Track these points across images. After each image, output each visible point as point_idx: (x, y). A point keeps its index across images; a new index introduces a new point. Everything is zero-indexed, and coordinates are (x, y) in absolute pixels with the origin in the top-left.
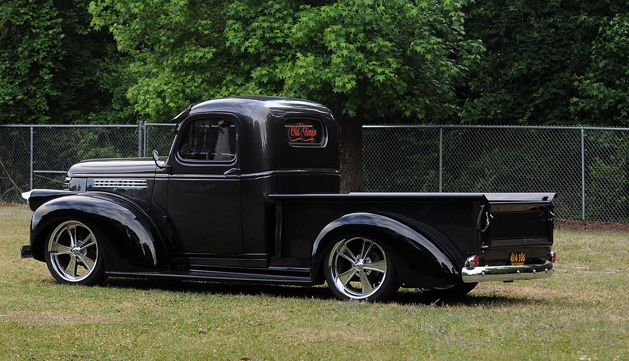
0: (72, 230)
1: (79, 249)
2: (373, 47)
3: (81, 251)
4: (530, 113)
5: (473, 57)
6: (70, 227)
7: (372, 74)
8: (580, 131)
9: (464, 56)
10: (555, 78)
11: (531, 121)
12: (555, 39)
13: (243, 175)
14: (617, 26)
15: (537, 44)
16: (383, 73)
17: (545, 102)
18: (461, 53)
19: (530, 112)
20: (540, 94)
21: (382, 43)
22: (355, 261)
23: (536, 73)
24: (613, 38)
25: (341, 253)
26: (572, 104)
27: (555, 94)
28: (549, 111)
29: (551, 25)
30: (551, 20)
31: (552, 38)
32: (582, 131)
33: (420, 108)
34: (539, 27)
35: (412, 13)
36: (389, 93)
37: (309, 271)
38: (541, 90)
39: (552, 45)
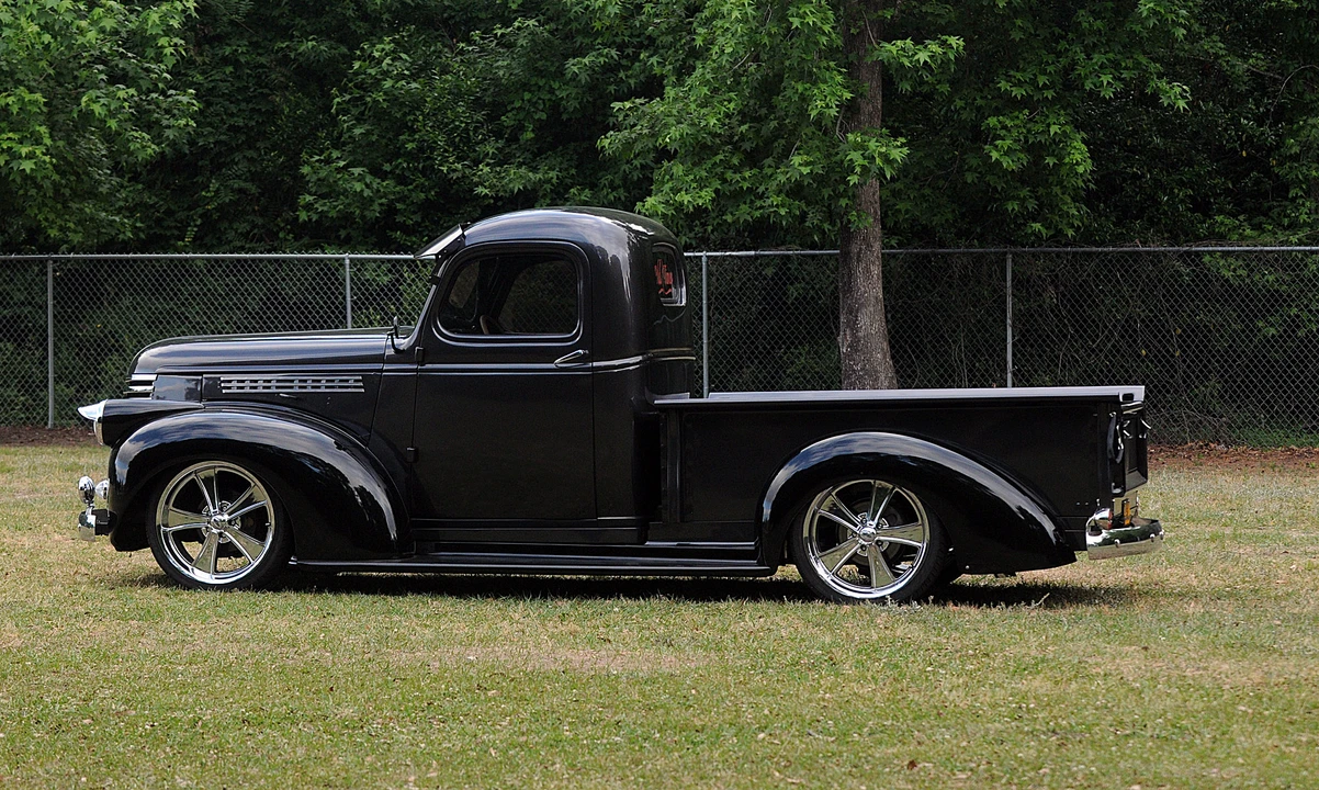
0: (207, 481)
1: (226, 517)
2: (10, 103)
3: (230, 522)
4: (195, 229)
5: (183, 122)
6: (202, 475)
7: (8, 158)
8: (340, 262)
9: (165, 123)
10: (236, 160)
11: (199, 244)
12: (233, 85)
13: (595, 364)
14: (388, 61)
15: (204, 96)
16: (31, 156)
17: (220, 209)
18: (156, 115)
19: (196, 226)
20: (214, 191)
21: (28, 97)
22: (856, 526)
23: (205, 150)
24: (377, 83)
25: (824, 512)
26: (302, 207)
27: (241, 191)
28: (226, 225)
29: (225, 61)
30: (228, 51)
31: (228, 84)
32: (347, 262)
33: (75, 223)
34: (205, 63)
35: (88, 38)
36: (29, 194)
37: (753, 548)
38: (214, 185)
39: (229, 97)
